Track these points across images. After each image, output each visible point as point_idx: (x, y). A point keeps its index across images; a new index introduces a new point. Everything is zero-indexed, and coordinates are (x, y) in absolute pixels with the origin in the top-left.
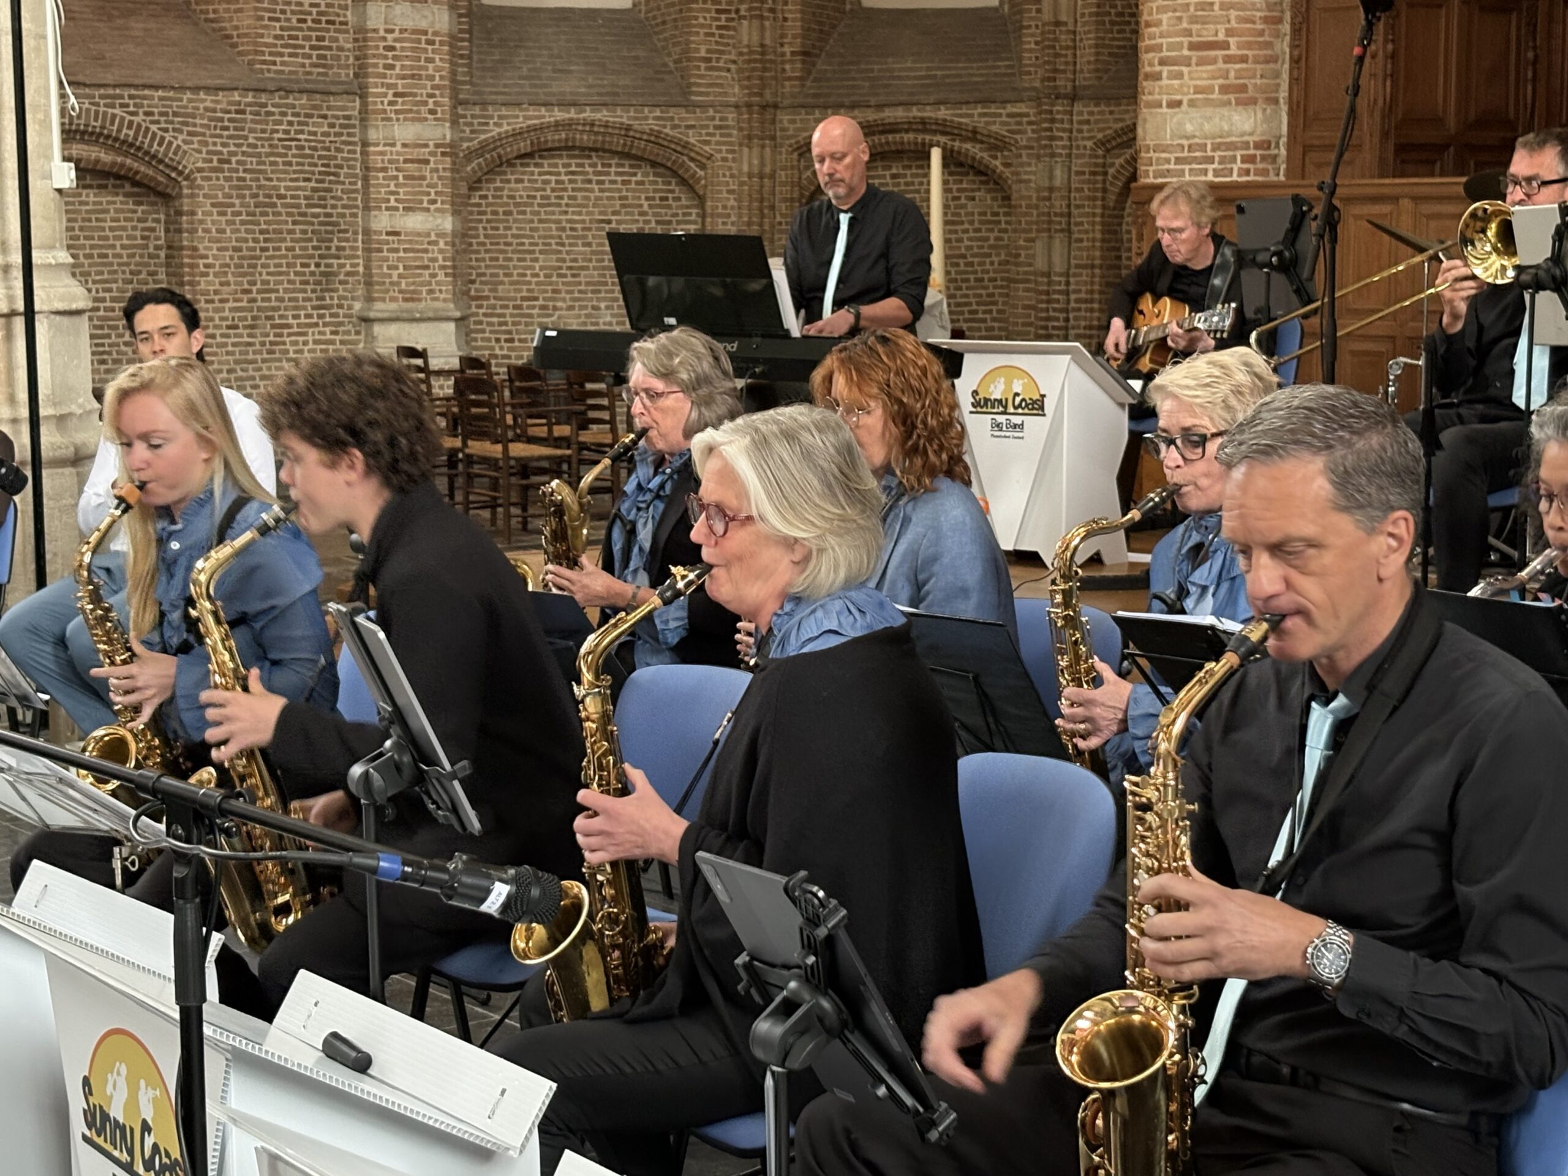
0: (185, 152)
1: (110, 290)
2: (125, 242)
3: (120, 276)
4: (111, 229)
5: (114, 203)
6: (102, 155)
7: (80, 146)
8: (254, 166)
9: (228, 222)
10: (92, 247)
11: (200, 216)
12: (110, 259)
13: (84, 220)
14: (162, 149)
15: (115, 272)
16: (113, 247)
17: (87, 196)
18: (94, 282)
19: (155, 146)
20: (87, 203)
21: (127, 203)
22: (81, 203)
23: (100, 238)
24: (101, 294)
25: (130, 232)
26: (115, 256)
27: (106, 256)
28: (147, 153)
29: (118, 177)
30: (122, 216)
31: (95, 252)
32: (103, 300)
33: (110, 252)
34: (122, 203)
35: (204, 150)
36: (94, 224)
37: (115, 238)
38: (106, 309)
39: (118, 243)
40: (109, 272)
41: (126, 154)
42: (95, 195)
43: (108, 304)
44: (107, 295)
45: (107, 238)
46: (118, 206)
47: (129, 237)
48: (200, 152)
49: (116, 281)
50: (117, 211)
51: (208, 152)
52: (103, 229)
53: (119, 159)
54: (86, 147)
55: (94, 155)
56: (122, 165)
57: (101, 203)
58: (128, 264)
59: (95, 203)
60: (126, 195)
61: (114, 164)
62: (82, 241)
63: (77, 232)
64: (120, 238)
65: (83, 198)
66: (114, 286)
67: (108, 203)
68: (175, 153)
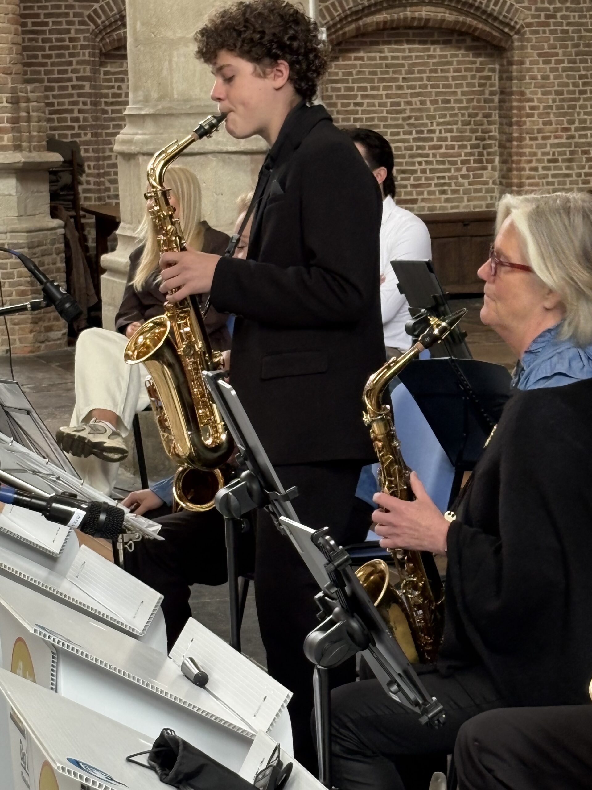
1: (451, 131)
9: (552, 70)
11: (527, 65)
18: (438, 124)
20: (433, 57)
21: (468, 56)
22: (430, 57)
23: (445, 86)
24: (444, 135)
25: (469, 81)
26: (457, 101)
27: (448, 101)
29: (461, 33)
35: (533, 7)
42: (441, 50)
43: (449, 143)
44: (448, 135)
45: (450, 86)
46: (460, 58)
47: (468, 85)
48: (529, 9)
49: (456, 123)
50: (459, 63)
51: (537, 9)
52: (447, 78)
53: (461, 18)
54: (433, 9)
55: (440, 15)
56: (464, 23)
57: (446, 56)
58: (466, 108)
59: (441, 56)
60: (468, 49)
61: (457, 22)
62: (429, 90)
63: (425, 82)
64: (461, 85)
65: (431, 53)
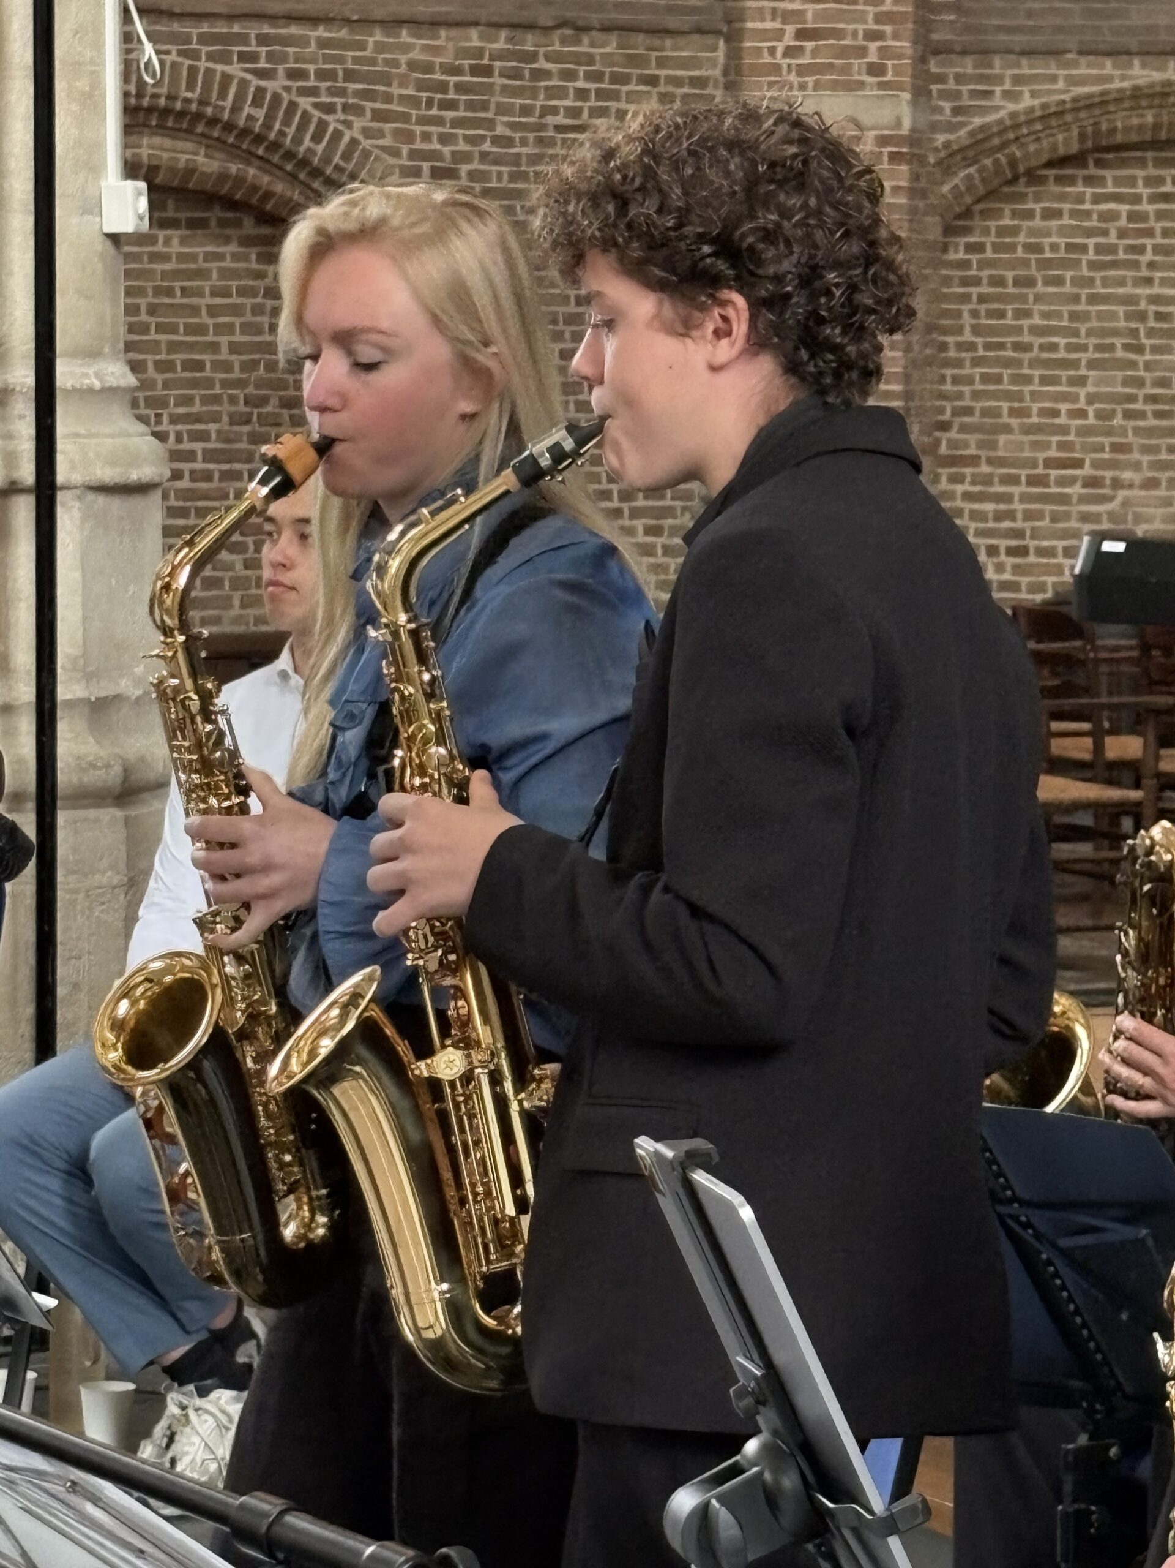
0: (366, 154)
1: (203, 436)
2: (238, 338)
3: (226, 408)
4: (213, 311)
5: (220, 257)
6: (200, 159)
7: (157, 140)
8: (505, 184)
10: (173, 347)
12: (208, 373)
13: (158, 291)
14: (320, 148)
15: (216, 399)
16: (214, 347)
17: (167, 241)
18: (174, 420)
19: (307, 142)
20: (164, 258)
21: (246, 258)
22: (155, 257)
23: (190, 330)
24: (186, 446)
25: (249, 317)
26: (218, 366)
27: (199, 366)
28: (289, 155)
29: (231, 204)
30: (234, 284)
31: (178, 357)
32: (190, 456)
33: (207, 358)
34: (235, 257)
35: (405, 149)
36: (179, 300)
37: (219, 329)
38: (194, 476)
39: (224, 340)
40: (205, 400)
41: (249, 157)
42: (183, 241)
43: (199, 465)
44: (198, 446)
45: (201, 330)
46: (227, 264)
47: (246, 328)
48: (396, 153)
49: (215, 418)
50: (224, 274)
51: (414, 154)
52: (195, 310)
53: (234, 168)
54: (168, 142)
55: (184, 157)
56: (239, 180)
57: (193, 258)
58: (240, 384)
59: (182, 258)
60: (246, 241)
61: (223, 177)
62: (153, 336)
63: (144, 317)
64: (229, 329)
65: (160, 247)
66: (213, 427)
67: (209, 257)
68: (347, 156)
